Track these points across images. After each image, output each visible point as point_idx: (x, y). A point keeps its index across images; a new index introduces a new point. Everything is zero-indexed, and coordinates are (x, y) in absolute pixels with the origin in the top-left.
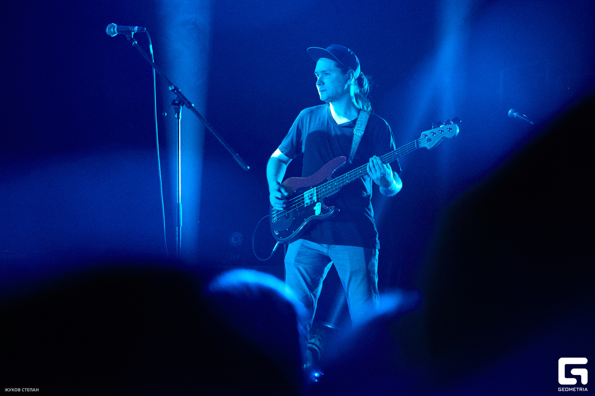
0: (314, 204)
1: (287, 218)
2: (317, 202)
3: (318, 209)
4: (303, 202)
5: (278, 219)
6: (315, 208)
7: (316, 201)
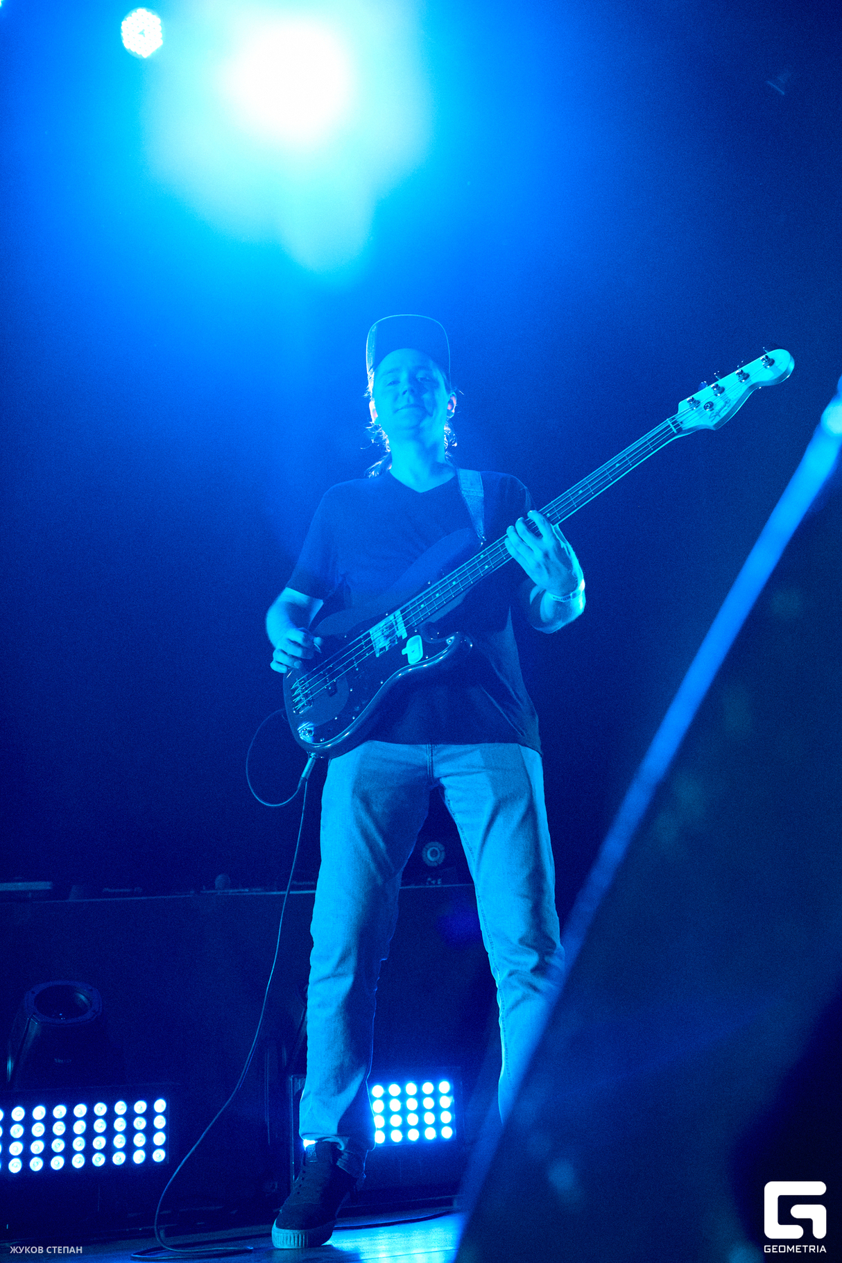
0: (403, 643)
1: (331, 695)
2: (407, 639)
3: (414, 651)
4: (372, 648)
5: (309, 703)
6: (404, 652)
7: (405, 636)
